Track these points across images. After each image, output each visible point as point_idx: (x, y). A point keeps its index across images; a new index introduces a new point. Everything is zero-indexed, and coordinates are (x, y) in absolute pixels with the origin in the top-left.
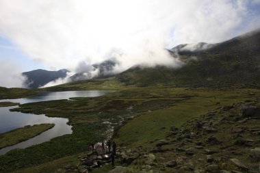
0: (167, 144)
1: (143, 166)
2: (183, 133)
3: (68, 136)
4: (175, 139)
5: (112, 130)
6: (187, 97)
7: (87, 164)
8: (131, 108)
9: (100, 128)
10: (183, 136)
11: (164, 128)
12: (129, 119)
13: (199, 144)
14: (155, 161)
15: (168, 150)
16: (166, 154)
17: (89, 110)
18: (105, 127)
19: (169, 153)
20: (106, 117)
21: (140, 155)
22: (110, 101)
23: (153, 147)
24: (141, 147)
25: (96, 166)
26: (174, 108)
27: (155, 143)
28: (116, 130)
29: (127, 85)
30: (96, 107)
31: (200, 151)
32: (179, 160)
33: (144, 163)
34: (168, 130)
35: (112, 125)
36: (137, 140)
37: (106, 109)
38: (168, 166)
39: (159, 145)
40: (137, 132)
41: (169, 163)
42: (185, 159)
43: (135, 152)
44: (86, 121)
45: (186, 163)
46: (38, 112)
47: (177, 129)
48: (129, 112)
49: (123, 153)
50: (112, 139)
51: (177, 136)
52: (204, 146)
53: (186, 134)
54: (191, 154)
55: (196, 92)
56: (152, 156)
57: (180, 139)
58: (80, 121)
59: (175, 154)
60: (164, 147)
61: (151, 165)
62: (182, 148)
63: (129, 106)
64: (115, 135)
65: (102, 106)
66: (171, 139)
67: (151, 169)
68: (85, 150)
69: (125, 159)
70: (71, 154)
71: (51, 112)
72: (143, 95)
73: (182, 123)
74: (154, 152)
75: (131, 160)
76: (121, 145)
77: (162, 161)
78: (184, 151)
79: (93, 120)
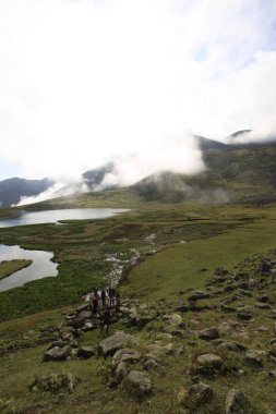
0: (207, 297)
1: (160, 335)
2: (237, 279)
3: (48, 280)
4: (222, 289)
5: (120, 272)
6: (248, 220)
7: (75, 325)
8: (153, 236)
9: (100, 267)
10: (236, 284)
11: (204, 270)
12: (148, 255)
13: (264, 300)
14: (182, 326)
15: (207, 308)
16: (202, 315)
17: (86, 240)
18: (109, 266)
19: (210, 312)
20: (111, 251)
21: (158, 314)
22: (121, 225)
23: (184, 301)
24: (163, 300)
25: (89, 329)
26: (224, 237)
27: (187, 295)
28: (126, 272)
29: (148, 200)
30: (97, 235)
31: (264, 312)
32: (224, 327)
33: (162, 330)
34: (211, 274)
35: (121, 264)
36: (159, 289)
37: (112, 238)
38: (203, 337)
39: (193, 299)
40: (159, 276)
41: (204, 331)
42: (234, 326)
43: (152, 308)
44: (79, 257)
45: (235, 335)
46: (10, 242)
47: (226, 272)
48: (147, 244)
49: (133, 310)
50: (118, 286)
51: (225, 284)
52: (272, 303)
53: (241, 282)
54: (248, 318)
55: (262, 212)
56: (177, 317)
57: (229, 290)
58: (70, 257)
59: (218, 315)
60: (200, 303)
61: (174, 334)
62: (231, 306)
63: (150, 233)
64: (124, 280)
65: (108, 234)
66: (214, 289)
67: (172, 341)
68: (74, 302)
69: (134, 319)
70: (52, 307)
71: (29, 242)
72: (174, 216)
73: (235, 263)
74: (183, 310)
75: (145, 321)
76: (132, 297)
77: (194, 327)
78: (234, 310)
79: (91, 255)
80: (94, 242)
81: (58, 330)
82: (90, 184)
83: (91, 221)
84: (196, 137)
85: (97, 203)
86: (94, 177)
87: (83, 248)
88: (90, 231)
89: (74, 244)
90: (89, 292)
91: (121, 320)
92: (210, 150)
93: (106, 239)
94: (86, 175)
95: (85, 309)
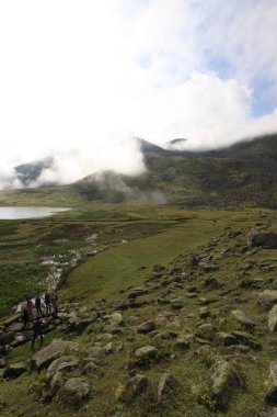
0: (146, 293)
1: (99, 337)
2: (172, 274)
4: (159, 284)
5: (59, 275)
6: (182, 220)
8: (94, 236)
9: (35, 272)
10: (171, 278)
11: (144, 268)
12: (88, 255)
13: (192, 290)
14: (122, 324)
15: (145, 303)
16: (140, 310)
17: (19, 242)
18: (46, 271)
19: (147, 307)
20: (49, 254)
21: (99, 315)
22: (59, 225)
23: (124, 299)
24: (104, 300)
25: (20, 343)
26: (164, 236)
27: (127, 294)
28: (65, 275)
29: (90, 200)
30: (32, 236)
31: (194, 301)
32: (159, 319)
33: (102, 331)
34: (150, 271)
35: (60, 267)
36: (100, 290)
37: (49, 240)
38: (142, 331)
39: (134, 296)
40: (100, 277)
41: (142, 326)
42: (168, 317)
43: (94, 310)
44: (9, 262)
45: (169, 324)
47: (163, 268)
48: (89, 244)
49: (73, 314)
50: (56, 290)
51: (162, 280)
52: (199, 292)
53: (175, 276)
54: (179, 308)
55: (194, 213)
56: (118, 316)
57: (165, 284)
59: (155, 308)
60: (139, 299)
61: (114, 332)
62: (167, 299)
63: (91, 233)
64: (63, 284)
65: (45, 235)
66: (153, 285)
67: (112, 340)
68: (1, 316)
69: (74, 323)
72: (116, 216)
73: (171, 259)
74: (123, 308)
75: (85, 325)
76: (71, 300)
77: (133, 323)
78: (169, 302)
79: (24, 259)
80: (29, 245)
82: (24, 180)
83: (24, 221)
84: (139, 139)
85: (33, 201)
86: (30, 172)
87: (15, 251)
88: (23, 232)
90: (20, 301)
91: (59, 327)
92: (152, 154)
93: (43, 240)
94: (18, 169)
95: (16, 321)
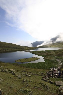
3: (42, 63)
5: (61, 65)
7: (48, 75)
9: (55, 63)
17: (51, 55)
18: (58, 63)
20: (58, 59)
22: (61, 52)
30: (54, 54)
35: (61, 63)
37: (59, 55)
44: (50, 59)
50: (60, 69)
58: (47, 59)
64: (62, 67)
65: (57, 54)
68: (48, 69)
70: (43, 69)
71: (39, 54)
79: (53, 59)
80: (53, 56)
81: (44, 74)
82: (52, 42)
83: (52, 51)
85: (54, 46)
86: (54, 40)
87: (50, 57)
88: (52, 53)
89: (48, 56)
93: (57, 55)
94: (51, 40)
